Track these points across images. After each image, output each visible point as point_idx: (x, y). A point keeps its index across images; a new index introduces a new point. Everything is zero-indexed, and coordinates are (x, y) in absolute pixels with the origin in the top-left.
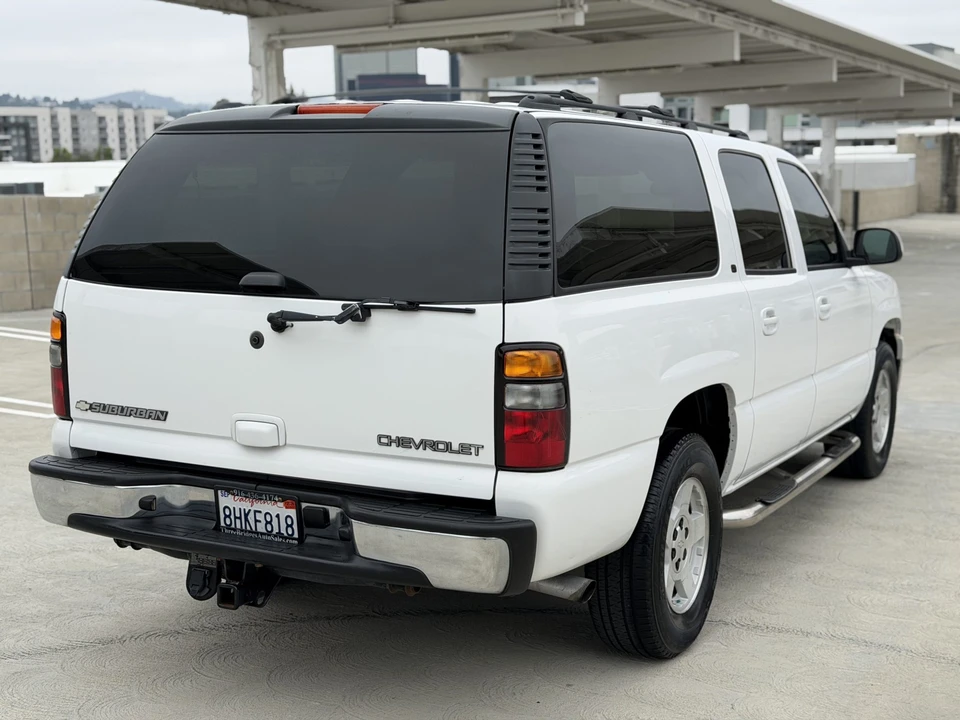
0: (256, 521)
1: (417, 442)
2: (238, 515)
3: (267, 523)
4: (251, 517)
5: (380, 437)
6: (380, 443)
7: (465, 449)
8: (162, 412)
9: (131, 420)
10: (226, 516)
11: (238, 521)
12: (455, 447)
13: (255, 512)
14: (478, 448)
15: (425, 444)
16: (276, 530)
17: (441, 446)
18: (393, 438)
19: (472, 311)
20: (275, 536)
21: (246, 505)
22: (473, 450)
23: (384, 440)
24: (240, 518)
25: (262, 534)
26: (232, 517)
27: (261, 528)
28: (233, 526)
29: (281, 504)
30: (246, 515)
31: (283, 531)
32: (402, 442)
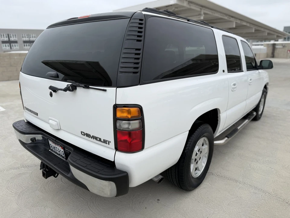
1: (91, 136)
3: (59, 151)
5: (82, 132)
7: (105, 142)
10: (51, 146)
12: (102, 140)
14: (109, 142)
15: (93, 137)
17: (98, 139)
19: (105, 90)
21: (54, 145)
22: (107, 142)
23: (83, 133)
25: (58, 154)
29: (61, 147)
30: (55, 148)
31: (62, 155)
32: (88, 135)
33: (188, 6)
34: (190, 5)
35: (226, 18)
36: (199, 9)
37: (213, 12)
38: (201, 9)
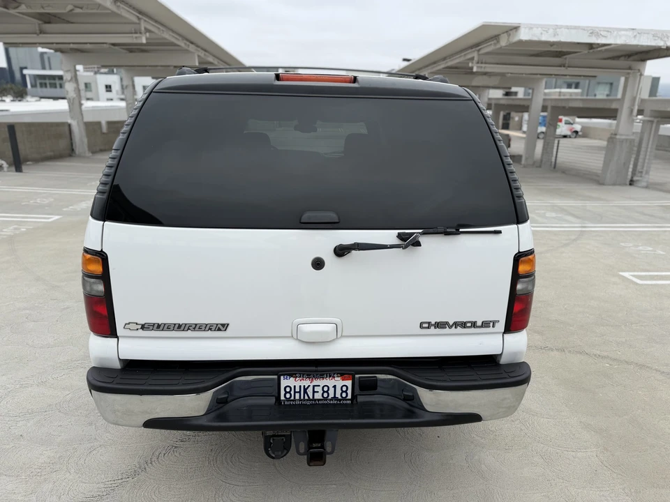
0: (314, 392)
1: (451, 324)
2: (297, 390)
3: (324, 392)
4: (310, 391)
5: (422, 324)
6: (421, 326)
7: (485, 324)
8: (223, 325)
9: (189, 333)
10: (286, 392)
11: (297, 395)
12: (479, 324)
13: (314, 386)
14: (494, 323)
15: (456, 324)
16: (332, 395)
17: (469, 325)
18: (433, 323)
19: (499, 232)
20: (330, 400)
21: (306, 383)
22: (491, 324)
23: (425, 325)
24: (300, 392)
25: (319, 400)
26: (292, 392)
27: (318, 396)
28: (292, 398)
29: (339, 379)
30: (305, 389)
31: (338, 395)
32: (439, 325)
33: (114, 9)
34: (118, 7)
35: (182, 43)
36: (135, 20)
37: (161, 28)
38: (139, 19)
